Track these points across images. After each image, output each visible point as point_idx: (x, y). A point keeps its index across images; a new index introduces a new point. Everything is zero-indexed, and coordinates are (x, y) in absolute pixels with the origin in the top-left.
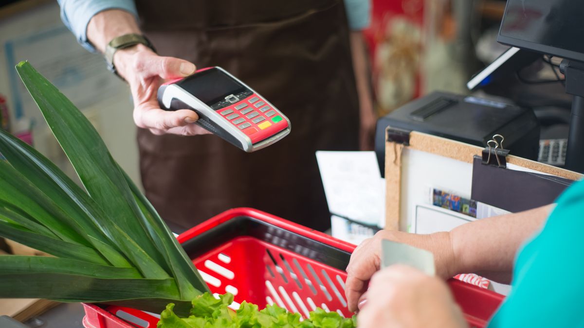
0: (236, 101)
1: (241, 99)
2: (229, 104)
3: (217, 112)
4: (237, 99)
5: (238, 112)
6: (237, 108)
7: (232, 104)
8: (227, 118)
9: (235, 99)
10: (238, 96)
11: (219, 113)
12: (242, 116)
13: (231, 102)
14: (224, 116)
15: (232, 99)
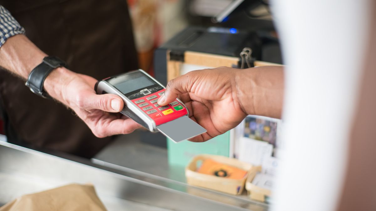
0: (149, 93)
1: (153, 92)
2: (142, 95)
3: (132, 101)
4: (150, 93)
5: (149, 102)
6: (148, 99)
7: (145, 96)
8: (139, 105)
9: (148, 92)
10: (151, 90)
11: (133, 102)
12: (150, 104)
13: (145, 94)
14: (137, 105)
15: (146, 92)
